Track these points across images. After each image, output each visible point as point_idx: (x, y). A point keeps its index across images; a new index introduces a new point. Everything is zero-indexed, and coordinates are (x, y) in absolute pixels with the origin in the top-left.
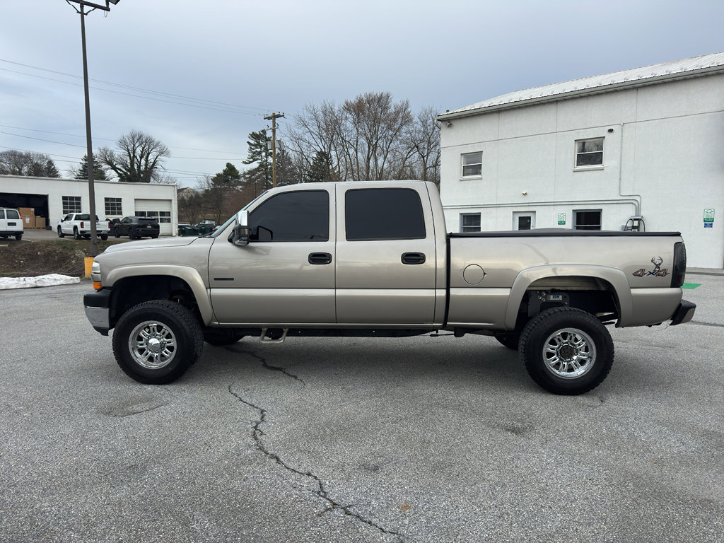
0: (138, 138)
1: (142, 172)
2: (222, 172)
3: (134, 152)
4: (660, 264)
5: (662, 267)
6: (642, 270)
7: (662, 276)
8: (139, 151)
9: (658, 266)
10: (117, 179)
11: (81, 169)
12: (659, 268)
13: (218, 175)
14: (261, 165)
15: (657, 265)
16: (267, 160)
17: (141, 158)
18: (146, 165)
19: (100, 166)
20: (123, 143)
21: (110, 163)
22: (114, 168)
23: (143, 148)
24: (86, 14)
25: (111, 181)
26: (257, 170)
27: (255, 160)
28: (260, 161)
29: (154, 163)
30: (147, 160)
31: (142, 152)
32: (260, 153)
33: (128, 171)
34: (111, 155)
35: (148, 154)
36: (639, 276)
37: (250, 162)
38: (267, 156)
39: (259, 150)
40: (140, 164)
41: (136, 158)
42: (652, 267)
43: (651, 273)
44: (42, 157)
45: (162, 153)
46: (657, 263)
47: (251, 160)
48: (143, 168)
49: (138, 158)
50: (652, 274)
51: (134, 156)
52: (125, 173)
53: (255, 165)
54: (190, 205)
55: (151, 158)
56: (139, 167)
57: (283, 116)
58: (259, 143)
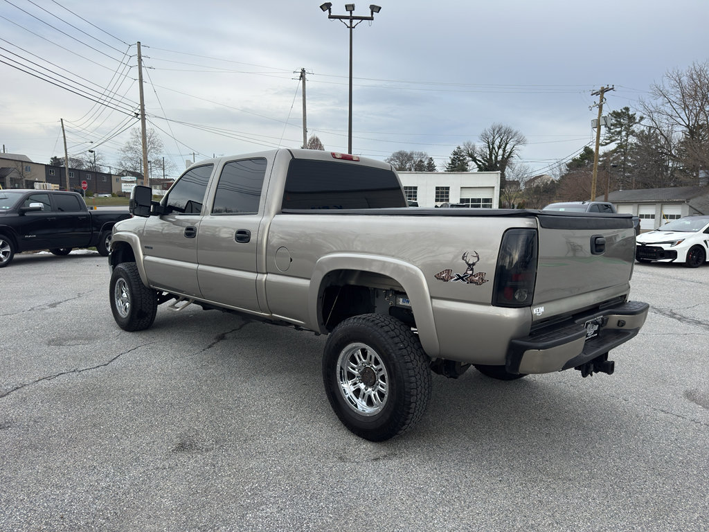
0: (499, 131)
1: (499, 162)
2: (579, 156)
3: (493, 144)
4: (474, 264)
5: (477, 270)
6: (448, 271)
7: (476, 283)
8: (497, 143)
9: (471, 266)
10: (476, 170)
11: (450, 162)
12: (472, 269)
13: (574, 160)
14: (620, 146)
15: (469, 265)
16: (627, 140)
17: (499, 149)
18: (503, 155)
19: (465, 159)
20: (484, 137)
21: (471, 156)
22: (474, 160)
23: (502, 139)
24: (354, 27)
25: (471, 172)
26: (615, 151)
27: (612, 141)
28: (619, 141)
29: (511, 152)
30: (504, 150)
31: (500, 143)
32: (620, 133)
33: (486, 161)
34: (473, 148)
35: (506, 144)
36: (443, 279)
37: (607, 144)
38: (627, 135)
39: (618, 130)
40: (497, 154)
41: (494, 148)
42: (462, 269)
43: (460, 278)
44: (421, 154)
45: (519, 142)
46: (471, 262)
47: (608, 141)
48: (500, 158)
49: (496, 149)
50: (462, 278)
51: (493, 148)
52: (484, 164)
53: (613, 146)
54: (544, 191)
55: (508, 148)
56: (496, 157)
57: (612, 89)
58: (620, 122)
